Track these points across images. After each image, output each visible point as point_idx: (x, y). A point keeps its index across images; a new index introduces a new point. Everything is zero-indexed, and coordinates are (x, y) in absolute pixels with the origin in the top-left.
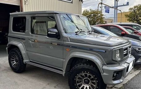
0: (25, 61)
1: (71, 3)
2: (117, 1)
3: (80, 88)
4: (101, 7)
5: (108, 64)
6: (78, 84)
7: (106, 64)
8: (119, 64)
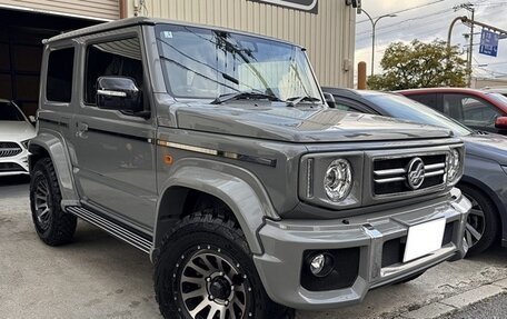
0: (64, 203)
1: (310, 11)
3: (193, 313)
4: (467, 36)
5: (284, 217)
6: (185, 297)
7: (276, 217)
8: (344, 222)
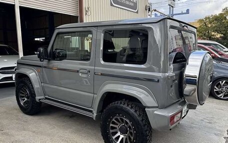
2: (172, 7)
